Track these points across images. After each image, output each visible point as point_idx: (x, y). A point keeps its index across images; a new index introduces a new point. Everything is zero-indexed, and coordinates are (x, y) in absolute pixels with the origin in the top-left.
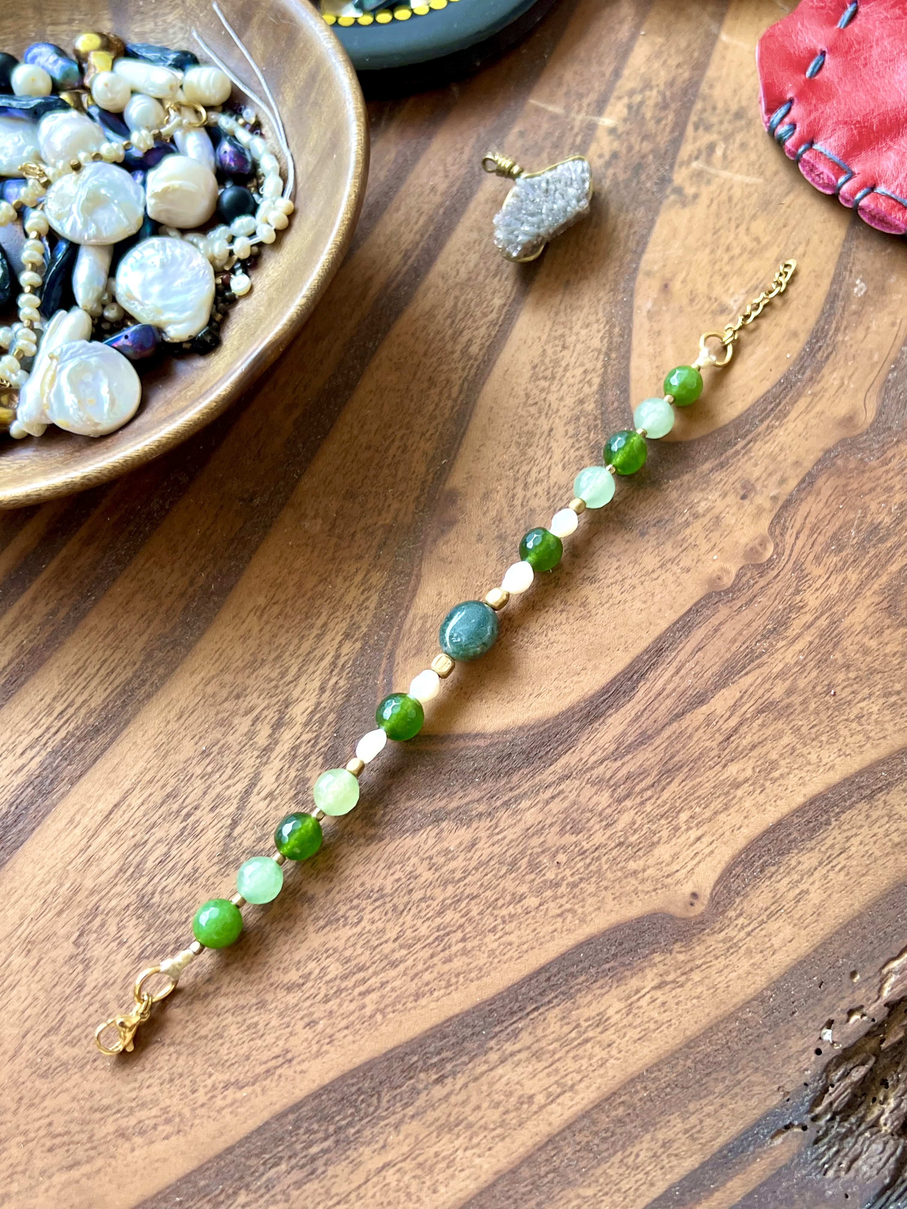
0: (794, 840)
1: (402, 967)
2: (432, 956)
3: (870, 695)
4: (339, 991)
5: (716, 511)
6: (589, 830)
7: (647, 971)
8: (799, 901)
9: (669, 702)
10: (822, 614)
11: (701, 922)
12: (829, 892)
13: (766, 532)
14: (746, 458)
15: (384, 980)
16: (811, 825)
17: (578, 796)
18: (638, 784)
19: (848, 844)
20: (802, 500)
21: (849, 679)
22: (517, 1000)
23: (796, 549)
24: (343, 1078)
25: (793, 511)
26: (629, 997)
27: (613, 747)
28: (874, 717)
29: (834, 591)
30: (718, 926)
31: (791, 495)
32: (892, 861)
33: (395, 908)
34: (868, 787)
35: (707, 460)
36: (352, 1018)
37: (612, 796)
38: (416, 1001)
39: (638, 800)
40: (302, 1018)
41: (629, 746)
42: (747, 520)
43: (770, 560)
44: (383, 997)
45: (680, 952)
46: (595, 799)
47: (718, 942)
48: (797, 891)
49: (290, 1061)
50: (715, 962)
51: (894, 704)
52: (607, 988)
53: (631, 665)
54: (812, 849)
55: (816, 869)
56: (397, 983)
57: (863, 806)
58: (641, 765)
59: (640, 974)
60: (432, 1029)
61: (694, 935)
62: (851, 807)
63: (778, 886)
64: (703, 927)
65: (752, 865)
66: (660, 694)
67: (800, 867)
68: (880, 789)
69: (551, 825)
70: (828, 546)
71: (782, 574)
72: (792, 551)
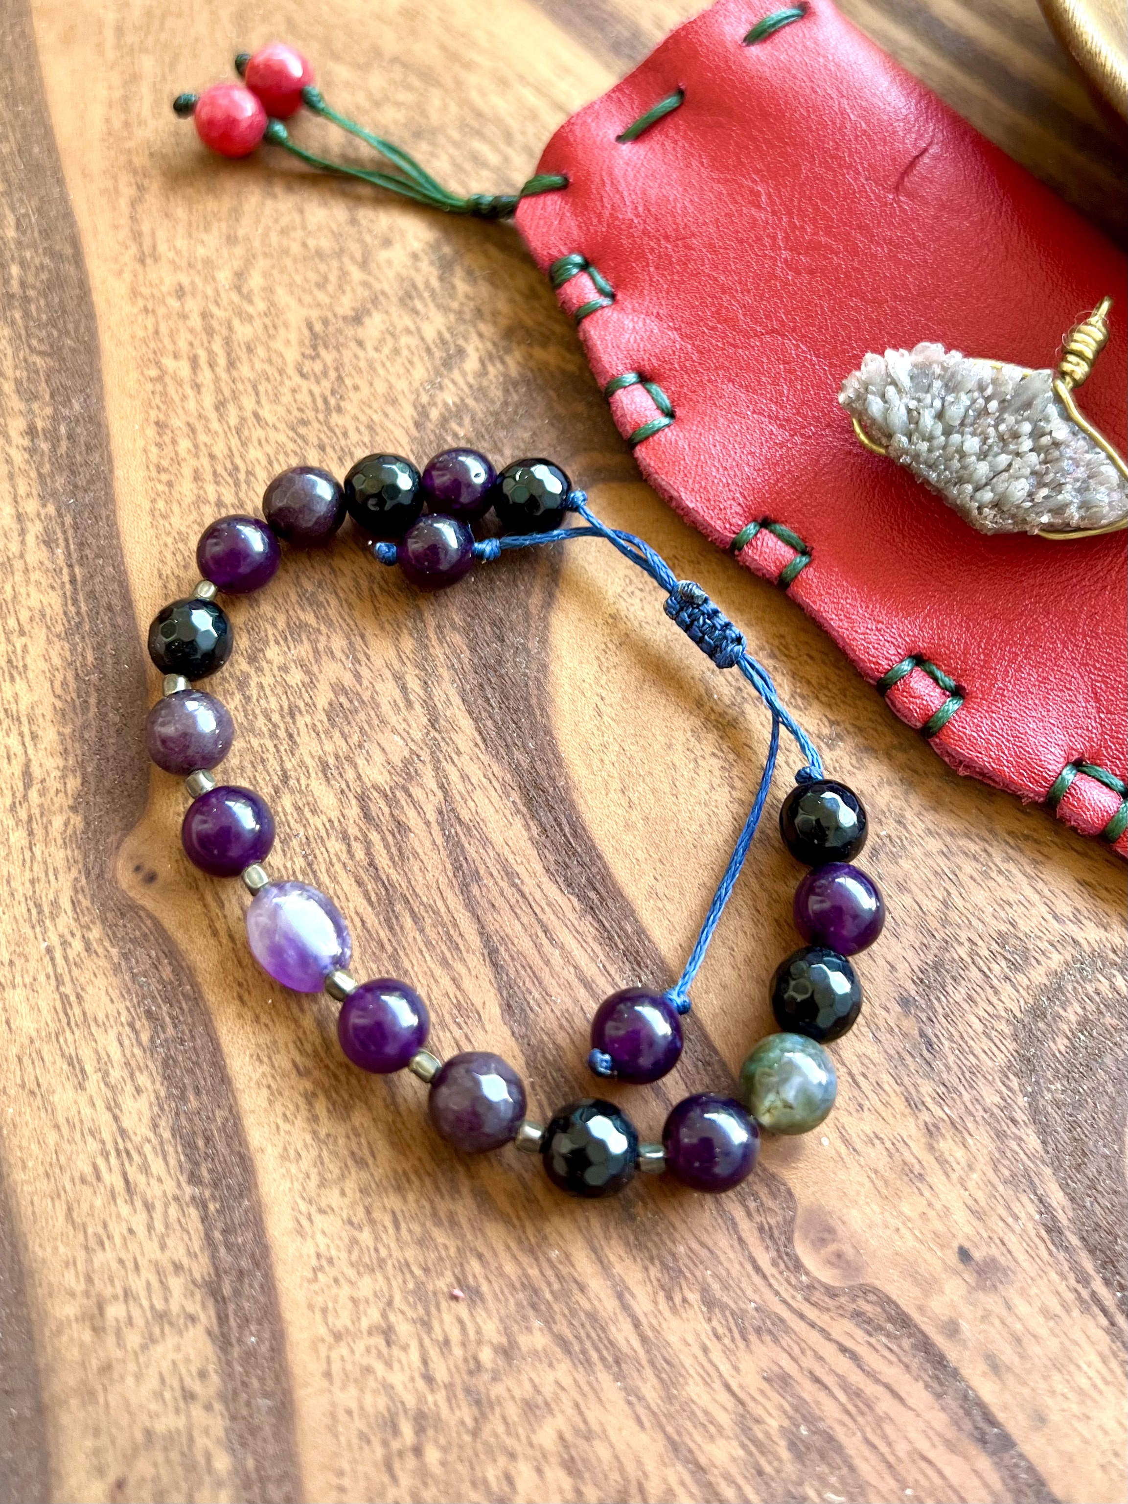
0: (183, 1098)
1: (213, 415)
2: (212, 457)
3: (429, 1379)
4: (210, 332)
5: (936, 1177)
6: (327, 732)
7: (61, 762)
8: (71, 1064)
9: (525, 944)
10: (644, 1339)
11: (100, 875)
12: (65, 1130)
13: (869, 1279)
14: (1070, 1297)
15: (203, 390)
16: (201, 1143)
17: (394, 731)
18: (384, 839)
19: (139, 1204)
20: (939, 1396)
21: (479, 1342)
22: (98, 556)
23: (814, 1338)
24: (91, 316)
25: (915, 1364)
26: (31, 721)
27: (465, 815)
28: (380, 1368)
29: (694, 1390)
30: (86, 903)
31: (955, 1374)
32: (73, 1284)
33: (305, 423)
34: (237, 1293)
35: (1072, 1199)
36: (167, 341)
37: (375, 787)
38: (157, 423)
39: (353, 831)
40: (193, 283)
41: (459, 844)
42: (908, 1243)
43: (798, 1266)
44: (180, 383)
45: (66, 824)
46: (378, 757)
47: (57, 892)
48: (89, 1068)
49: (142, 261)
50: (28, 875)
51: (396, 1431)
52: (59, 691)
53: (618, 894)
54: (155, 1126)
55: (116, 1118)
56: (191, 405)
57: (201, 1268)
58: (416, 855)
59: (60, 748)
60: (108, 435)
61: (86, 856)
62: (208, 1237)
63: (112, 1034)
64: (93, 876)
65: (167, 1000)
66: (545, 932)
67: (129, 1088)
68: (222, 1319)
69: (358, 676)
70: (811, 1420)
71: (757, 1279)
72: (813, 1325)
